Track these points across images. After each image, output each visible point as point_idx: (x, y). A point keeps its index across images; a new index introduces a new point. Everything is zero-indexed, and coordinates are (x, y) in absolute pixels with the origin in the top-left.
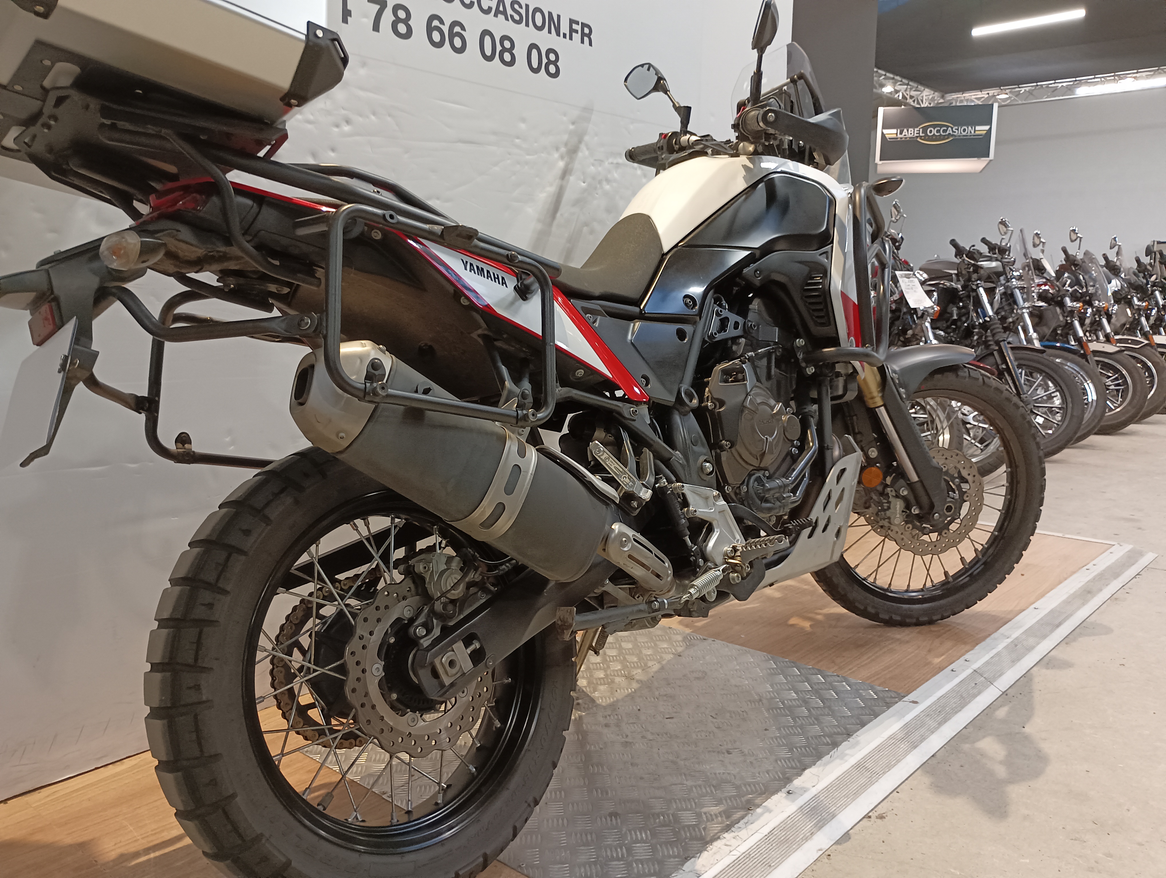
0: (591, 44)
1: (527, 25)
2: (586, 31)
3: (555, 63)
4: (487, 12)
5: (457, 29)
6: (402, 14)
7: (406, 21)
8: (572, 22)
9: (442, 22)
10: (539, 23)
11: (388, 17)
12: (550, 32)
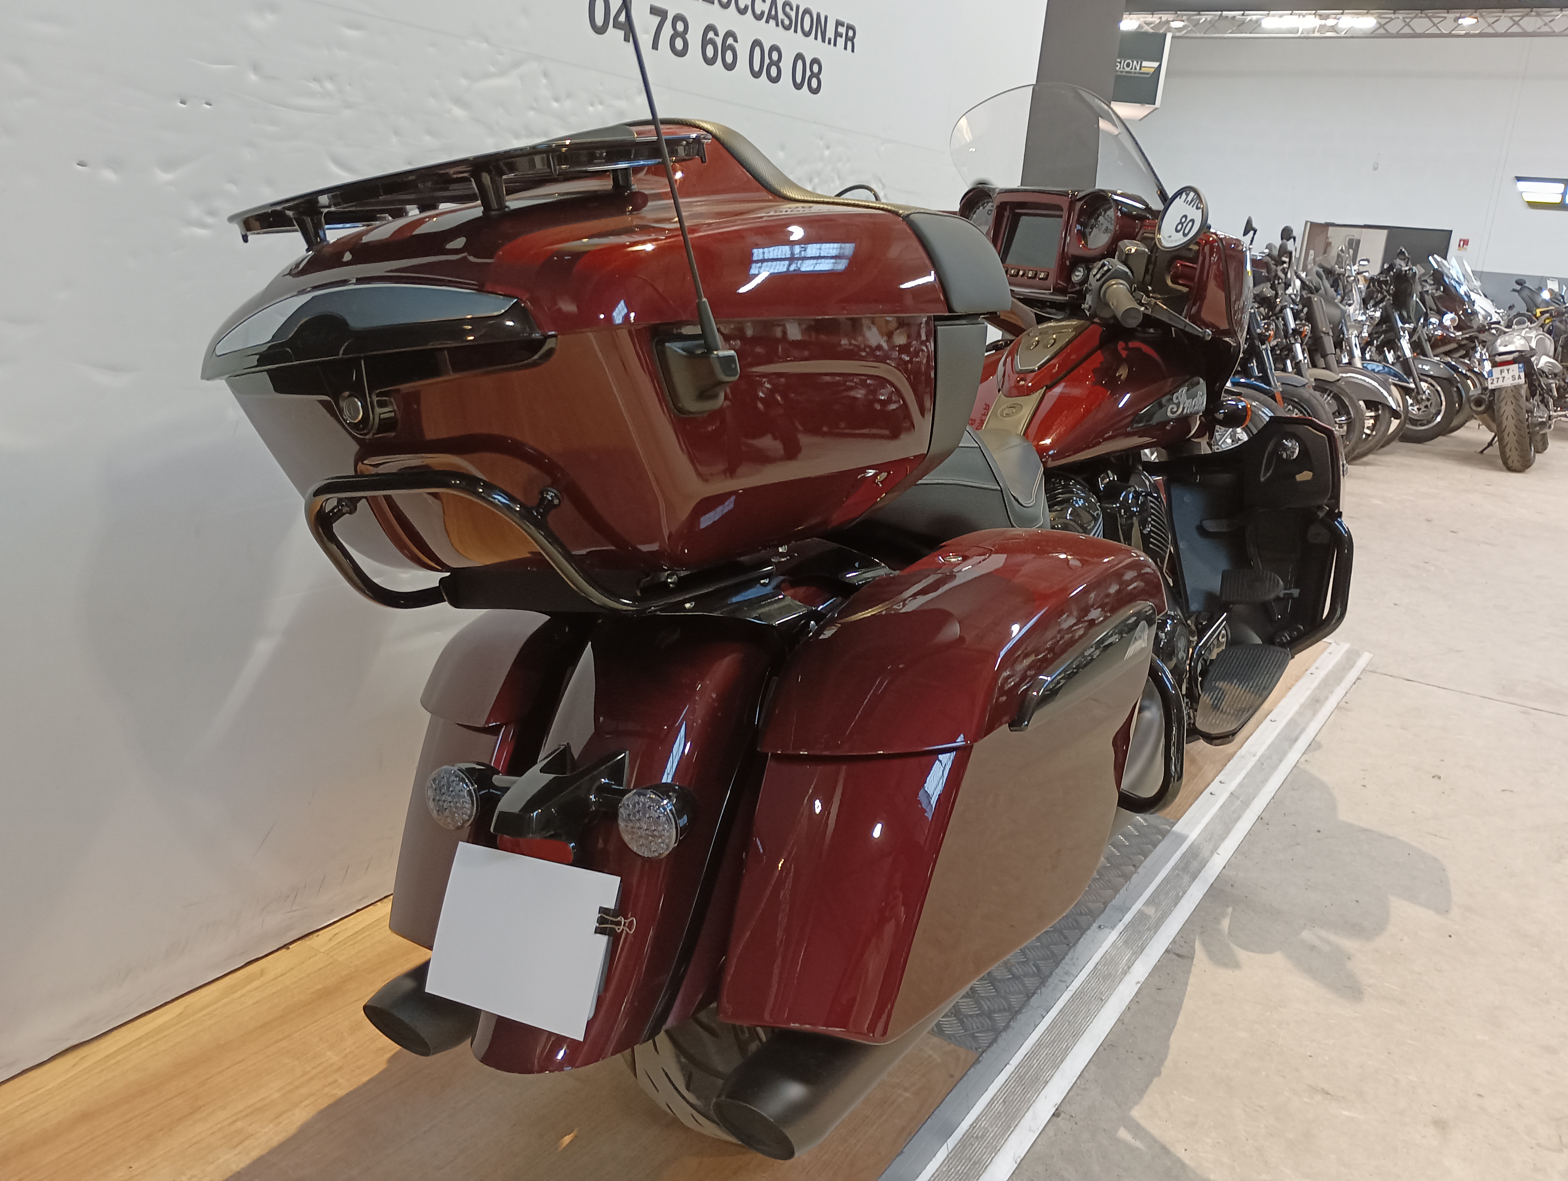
0: (853, 51)
1: (796, 31)
2: (851, 33)
3: (817, 76)
4: (758, 17)
5: (730, 41)
6: (680, 27)
7: (683, 35)
8: (839, 23)
9: (716, 34)
10: (807, 27)
11: (667, 31)
12: (816, 38)
